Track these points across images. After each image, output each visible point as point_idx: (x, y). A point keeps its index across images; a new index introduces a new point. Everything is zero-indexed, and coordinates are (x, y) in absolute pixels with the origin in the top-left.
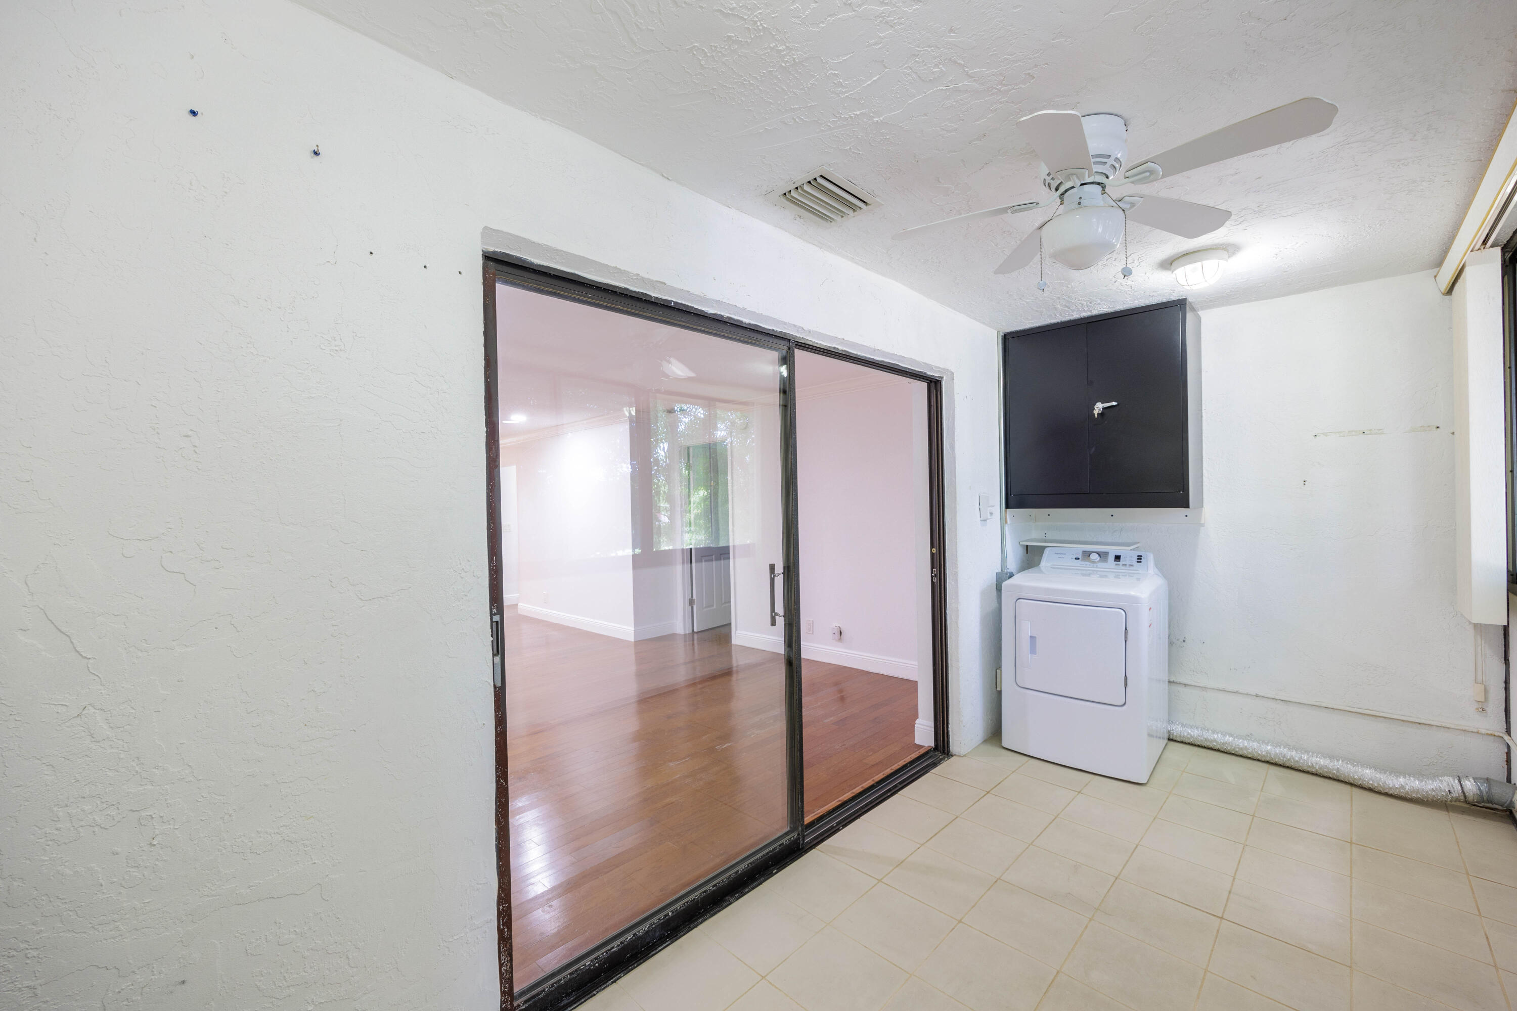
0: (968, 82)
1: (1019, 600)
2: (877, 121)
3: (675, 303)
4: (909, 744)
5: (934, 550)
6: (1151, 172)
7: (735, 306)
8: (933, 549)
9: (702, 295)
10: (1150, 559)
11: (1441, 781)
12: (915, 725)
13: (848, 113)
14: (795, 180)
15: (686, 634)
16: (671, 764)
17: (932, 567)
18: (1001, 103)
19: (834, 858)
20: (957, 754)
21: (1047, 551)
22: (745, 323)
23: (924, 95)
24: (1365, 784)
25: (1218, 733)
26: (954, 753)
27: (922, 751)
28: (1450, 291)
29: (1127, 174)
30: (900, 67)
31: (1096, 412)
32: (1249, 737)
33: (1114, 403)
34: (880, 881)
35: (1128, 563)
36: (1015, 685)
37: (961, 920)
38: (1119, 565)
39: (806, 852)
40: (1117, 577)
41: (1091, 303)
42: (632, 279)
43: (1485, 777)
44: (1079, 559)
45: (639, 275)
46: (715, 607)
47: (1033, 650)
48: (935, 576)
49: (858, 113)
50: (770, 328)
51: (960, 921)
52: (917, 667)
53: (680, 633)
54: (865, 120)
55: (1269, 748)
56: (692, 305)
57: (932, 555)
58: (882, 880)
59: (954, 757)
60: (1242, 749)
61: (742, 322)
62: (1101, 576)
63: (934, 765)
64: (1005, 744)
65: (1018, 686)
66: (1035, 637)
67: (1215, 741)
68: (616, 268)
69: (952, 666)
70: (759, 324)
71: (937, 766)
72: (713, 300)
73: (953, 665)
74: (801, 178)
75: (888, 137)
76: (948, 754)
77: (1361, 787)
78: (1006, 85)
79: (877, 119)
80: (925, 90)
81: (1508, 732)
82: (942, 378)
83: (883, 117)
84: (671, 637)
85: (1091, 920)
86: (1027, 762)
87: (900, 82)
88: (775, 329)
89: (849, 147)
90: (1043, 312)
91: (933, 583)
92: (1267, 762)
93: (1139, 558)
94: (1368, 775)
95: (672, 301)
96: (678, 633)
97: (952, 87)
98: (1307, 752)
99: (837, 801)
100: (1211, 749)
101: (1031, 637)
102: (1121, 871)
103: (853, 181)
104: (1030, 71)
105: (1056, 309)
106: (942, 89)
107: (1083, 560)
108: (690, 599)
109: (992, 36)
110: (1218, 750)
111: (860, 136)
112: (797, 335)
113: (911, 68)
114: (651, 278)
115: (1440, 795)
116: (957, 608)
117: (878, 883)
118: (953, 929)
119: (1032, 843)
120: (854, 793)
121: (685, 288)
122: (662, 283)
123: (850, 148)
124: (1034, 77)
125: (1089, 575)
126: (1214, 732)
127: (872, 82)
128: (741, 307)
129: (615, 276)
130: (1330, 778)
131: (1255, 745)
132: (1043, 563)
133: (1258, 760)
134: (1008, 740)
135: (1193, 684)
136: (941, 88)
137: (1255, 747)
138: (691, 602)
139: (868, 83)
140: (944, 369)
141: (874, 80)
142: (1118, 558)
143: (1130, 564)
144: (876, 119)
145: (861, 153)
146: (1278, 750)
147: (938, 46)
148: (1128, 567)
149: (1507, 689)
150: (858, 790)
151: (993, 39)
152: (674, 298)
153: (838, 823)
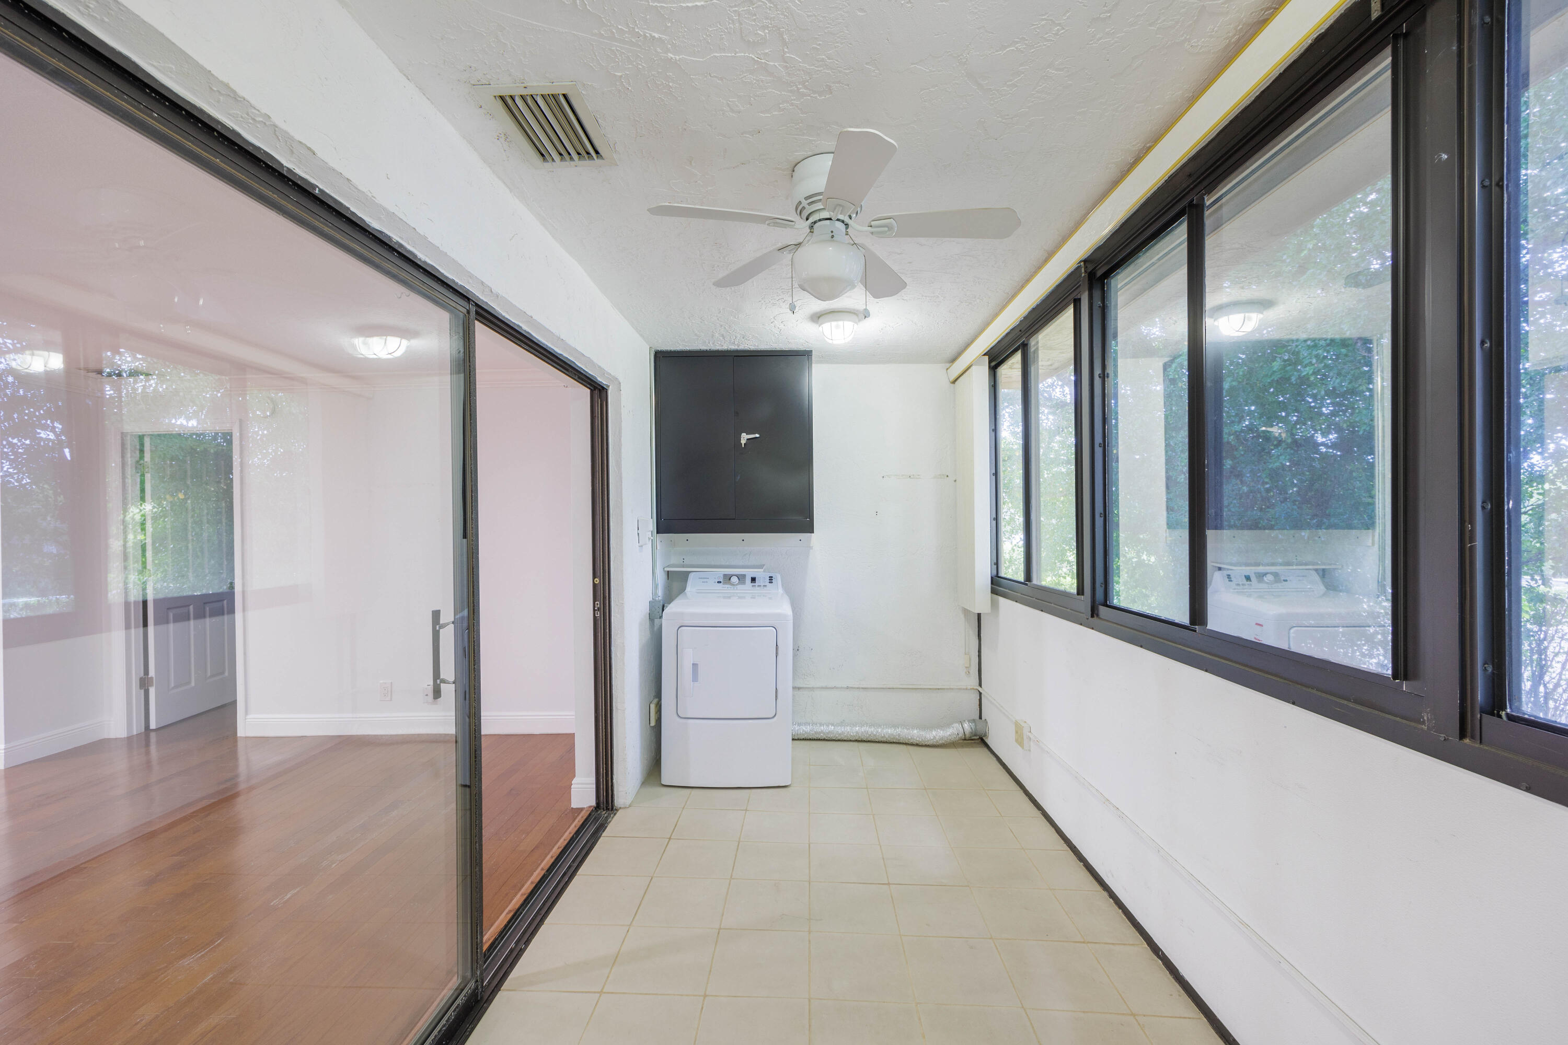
0: (779, 65)
1: (680, 629)
2: (672, 58)
3: (320, 190)
4: (566, 810)
5: (597, 581)
6: (890, 227)
7: (414, 229)
8: (596, 579)
9: (370, 195)
10: (778, 579)
11: (953, 727)
12: (572, 787)
13: (644, 29)
14: (528, 84)
15: (133, 736)
16: (186, 962)
17: (595, 600)
18: (792, 104)
19: (532, 991)
20: (622, 806)
21: (691, 576)
22: (420, 259)
23: (733, 54)
24: (915, 742)
25: (823, 725)
26: (619, 806)
27: (584, 815)
28: (954, 382)
29: (873, 223)
30: (730, 6)
31: (743, 442)
32: (842, 723)
33: (757, 435)
34: (601, 992)
35: (762, 584)
36: (676, 715)
37: (705, 994)
38: (755, 586)
39: (489, 1000)
40: (753, 597)
41: (743, 338)
42: (254, 119)
43: (972, 718)
44: (721, 582)
45: (269, 117)
46: (193, 684)
47: (695, 678)
48: (598, 610)
49: (656, 35)
50: (450, 277)
51: (705, 996)
52: (574, 717)
53: (119, 736)
54: (659, 50)
55: (857, 728)
56: (347, 205)
57: (595, 585)
58: (604, 991)
59: (619, 811)
60: (840, 734)
61: (416, 256)
62: (740, 598)
63: (602, 827)
64: (664, 782)
65: (680, 717)
66: (697, 664)
67: (822, 732)
68: (227, 86)
69: (617, 708)
70: (437, 267)
71: (606, 827)
72: (384, 209)
73: (619, 708)
74: (539, 84)
75: (671, 84)
76: (612, 809)
77: (912, 745)
78: (807, 89)
79: (672, 56)
80: (737, 50)
81: (980, 685)
82: (609, 386)
83: (681, 57)
84: (99, 747)
85: (810, 932)
86: (690, 794)
87: (720, 25)
88: (457, 280)
89: (620, 74)
90: (700, 337)
91: (595, 618)
92: (856, 741)
93: (771, 578)
94: (915, 734)
95: (317, 186)
96: (112, 736)
97: (763, 61)
98: (880, 726)
99: (507, 914)
100: (819, 740)
101: (693, 664)
102: (810, 873)
103: (599, 121)
104: (832, 85)
105: (713, 336)
106: (754, 59)
107: (725, 583)
108: (141, 679)
109: (827, 28)
110: (824, 740)
111: (641, 67)
112: (481, 298)
113: (739, 15)
114: (292, 134)
115: (953, 738)
116: (623, 643)
117: (600, 996)
118: (702, 1008)
119: (731, 877)
120: (525, 894)
121: (346, 174)
122: (309, 149)
123: (621, 76)
124: (831, 93)
125: (729, 597)
126: (821, 725)
127: (693, 6)
128: (422, 234)
129: (218, 101)
130: (894, 743)
131: (848, 729)
132: (688, 589)
133: (851, 741)
134: (668, 776)
135: (805, 686)
136: (753, 57)
137: (849, 730)
138: (145, 683)
139: (688, 4)
140: (614, 377)
141: (696, 5)
142: (753, 580)
143: (764, 584)
144: (670, 55)
145: (630, 88)
146: (863, 729)
147: (778, 7)
148: (762, 587)
149: (980, 656)
150: (527, 887)
151: (826, 31)
152: (322, 184)
153: (517, 943)
